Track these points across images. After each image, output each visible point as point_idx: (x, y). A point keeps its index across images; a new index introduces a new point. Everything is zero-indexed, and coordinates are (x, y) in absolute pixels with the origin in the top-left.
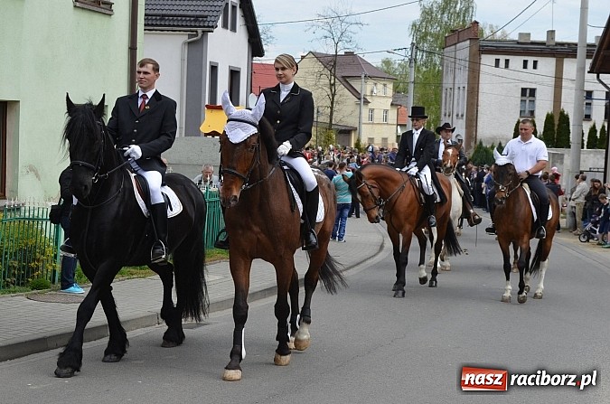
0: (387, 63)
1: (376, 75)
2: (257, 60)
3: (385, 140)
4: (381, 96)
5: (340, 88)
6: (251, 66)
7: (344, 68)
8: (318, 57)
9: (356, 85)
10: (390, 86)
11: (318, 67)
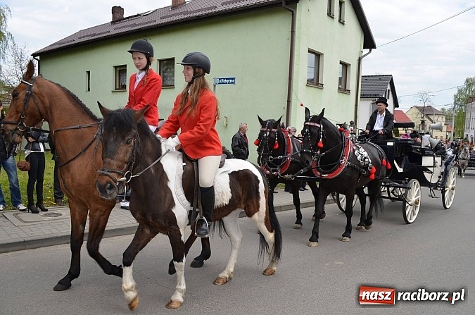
0: (443, 109)
1: (438, 114)
2: (396, 109)
3: (442, 137)
4: (440, 121)
5: (425, 118)
6: (394, 111)
7: (426, 111)
8: (416, 107)
9: (431, 117)
10: (444, 118)
11: (417, 111)
